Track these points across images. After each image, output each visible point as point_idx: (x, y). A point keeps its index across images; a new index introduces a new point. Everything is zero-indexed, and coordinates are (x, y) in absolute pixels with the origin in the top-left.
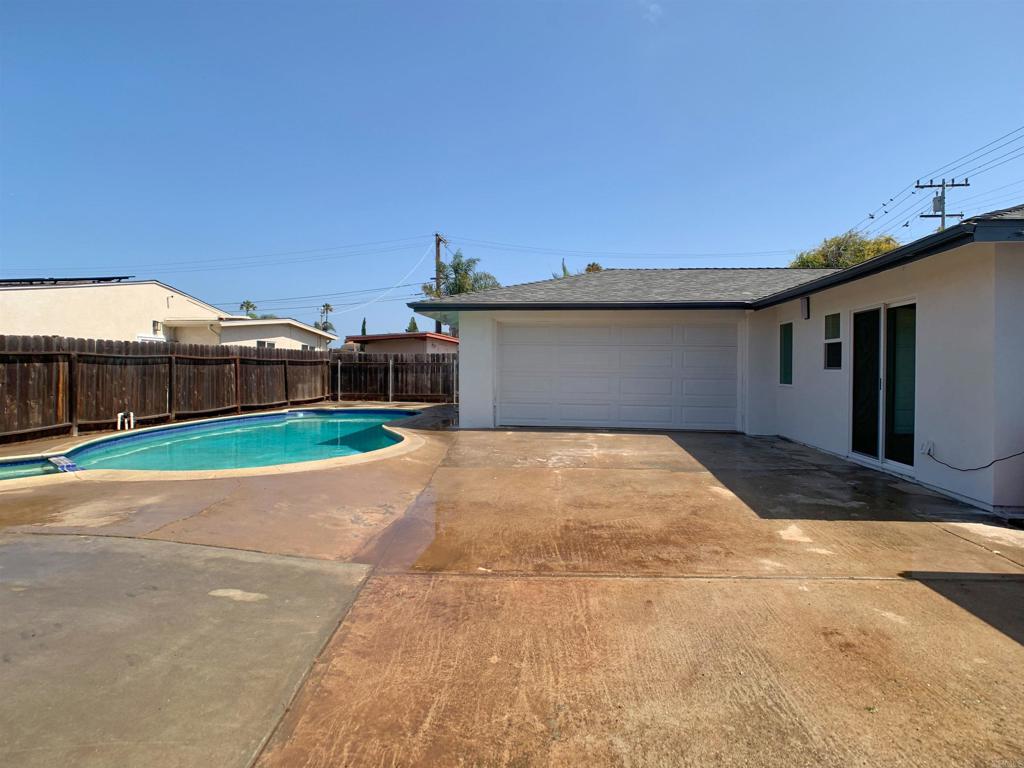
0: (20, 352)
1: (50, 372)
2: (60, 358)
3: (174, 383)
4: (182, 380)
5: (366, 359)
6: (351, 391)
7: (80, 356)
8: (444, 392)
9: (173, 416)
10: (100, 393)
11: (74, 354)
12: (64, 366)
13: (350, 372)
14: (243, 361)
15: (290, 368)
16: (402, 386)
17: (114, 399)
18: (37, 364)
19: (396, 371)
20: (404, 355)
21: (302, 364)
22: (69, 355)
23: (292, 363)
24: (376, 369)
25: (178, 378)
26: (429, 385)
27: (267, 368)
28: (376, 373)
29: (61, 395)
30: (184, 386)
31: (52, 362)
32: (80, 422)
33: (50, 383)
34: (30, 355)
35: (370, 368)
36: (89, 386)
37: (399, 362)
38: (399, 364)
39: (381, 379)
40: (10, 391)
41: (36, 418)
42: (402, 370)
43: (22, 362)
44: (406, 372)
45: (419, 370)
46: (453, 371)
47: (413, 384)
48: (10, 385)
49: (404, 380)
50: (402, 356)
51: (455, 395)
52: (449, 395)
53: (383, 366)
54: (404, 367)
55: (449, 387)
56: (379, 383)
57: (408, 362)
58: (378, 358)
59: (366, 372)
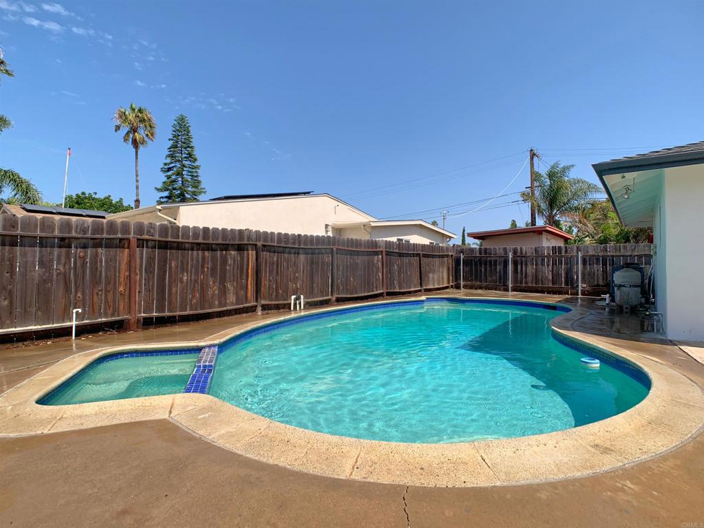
0: (220, 241)
1: (242, 258)
2: (250, 248)
3: (335, 270)
4: (341, 268)
5: (486, 253)
6: (471, 280)
7: (264, 246)
8: (567, 284)
9: (334, 299)
10: (278, 278)
11: (259, 244)
12: (252, 254)
13: (471, 264)
14: (388, 253)
15: (424, 260)
17: (290, 283)
18: (233, 253)
19: (515, 263)
20: (524, 248)
21: (433, 256)
22: (256, 245)
23: (426, 256)
24: (496, 261)
25: (338, 267)
26: (550, 277)
27: (406, 260)
28: (496, 265)
29: (250, 279)
30: (343, 273)
31: (244, 250)
32: (263, 302)
33: (242, 268)
34: (228, 245)
35: (490, 261)
36: (271, 272)
37: (518, 254)
38: (519, 256)
39: (500, 271)
40: (213, 275)
41: (231, 298)
42: (522, 262)
43: (221, 250)
44: (526, 265)
45: (540, 263)
46: (577, 263)
47: (533, 276)
48: (213, 269)
49: (524, 271)
50: (521, 249)
51: (580, 288)
52: (573, 288)
53: (503, 259)
54: (523, 259)
55: (573, 279)
56: (498, 274)
57: (528, 255)
58: (498, 251)
59: (486, 264)
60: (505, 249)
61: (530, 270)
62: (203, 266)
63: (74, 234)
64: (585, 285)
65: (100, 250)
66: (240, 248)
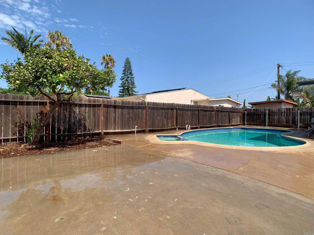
0: (167, 107)
1: (172, 113)
2: (174, 109)
3: (199, 117)
4: (201, 116)
5: (256, 111)
6: (250, 122)
7: (178, 108)
8: (292, 123)
9: (199, 127)
10: (182, 119)
11: (177, 108)
12: (175, 111)
13: (250, 115)
14: (217, 111)
15: (231, 114)
16: (272, 121)
17: (186, 121)
18: (170, 110)
19: (269, 115)
21: (234, 112)
22: (176, 108)
23: (231, 112)
24: (261, 114)
25: (200, 116)
26: (285, 121)
27: (224, 113)
28: (260, 116)
29: (174, 119)
30: (202, 118)
32: (179, 127)
33: (172, 116)
34: (169, 108)
35: (258, 114)
36: (180, 117)
37: (271, 111)
38: (271, 112)
39: (262, 118)
40: (165, 117)
41: (170, 125)
42: (272, 114)
43: (167, 110)
44: (274, 115)
45: (280, 115)
46: (298, 115)
47: (277, 120)
48: (165, 116)
49: (273, 118)
50: (272, 109)
51: (299, 125)
52: (295, 125)
53: (264, 113)
54: (273, 113)
55: (295, 121)
56: (262, 120)
57: (275, 112)
58: (261, 110)
59: (256, 115)
60: (265, 109)
61: (276, 118)
62: (163, 115)
63: (134, 105)
64: (301, 124)
65: (140, 110)
66: (172, 109)
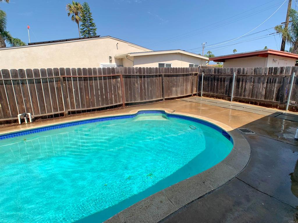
5: (218, 72)
6: (208, 91)
8: (277, 99)
9: (66, 112)
13: (209, 80)
15: (167, 79)
16: (241, 92)
19: (238, 81)
20: (246, 69)
21: (177, 76)
24: (224, 79)
26: (264, 93)
27: (148, 80)
28: (224, 81)
35: (221, 78)
37: (241, 74)
38: (241, 75)
39: (227, 85)
42: (243, 80)
44: (246, 82)
45: (256, 81)
46: (290, 83)
47: (250, 91)
49: (244, 87)
50: (244, 69)
51: (288, 104)
52: (282, 103)
53: (230, 77)
54: (244, 78)
55: (283, 96)
56: (225, 88)
57: (248, 74)
58: (226, 71)
59: (218, 81)
60: (232, 70)
61: (249, 86)
64: (294, 102)
